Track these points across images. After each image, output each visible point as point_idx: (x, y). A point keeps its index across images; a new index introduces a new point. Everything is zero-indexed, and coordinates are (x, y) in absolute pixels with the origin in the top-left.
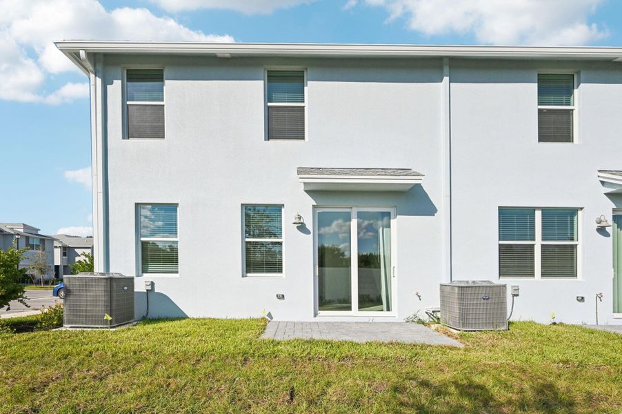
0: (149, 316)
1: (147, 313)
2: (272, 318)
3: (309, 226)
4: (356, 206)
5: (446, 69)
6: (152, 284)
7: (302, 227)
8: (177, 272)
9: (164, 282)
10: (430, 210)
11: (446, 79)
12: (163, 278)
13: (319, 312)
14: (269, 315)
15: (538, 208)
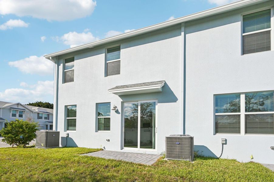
0: (67, 146)
1: (67, 145)
2: (105, 149)
3: (120, 111)
4: (140, 101)
5: (183, 29)
6: (68, 134)
7: (117, 112)
8: (75, 130)
9: (72, 134)
10: (175, 99)
11: (183, 33)
12: (71, 132)
13: (124, 147)
14: (104, 148)
15: (243, 93)
